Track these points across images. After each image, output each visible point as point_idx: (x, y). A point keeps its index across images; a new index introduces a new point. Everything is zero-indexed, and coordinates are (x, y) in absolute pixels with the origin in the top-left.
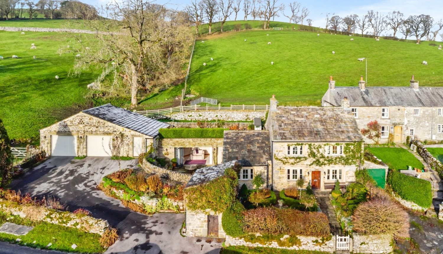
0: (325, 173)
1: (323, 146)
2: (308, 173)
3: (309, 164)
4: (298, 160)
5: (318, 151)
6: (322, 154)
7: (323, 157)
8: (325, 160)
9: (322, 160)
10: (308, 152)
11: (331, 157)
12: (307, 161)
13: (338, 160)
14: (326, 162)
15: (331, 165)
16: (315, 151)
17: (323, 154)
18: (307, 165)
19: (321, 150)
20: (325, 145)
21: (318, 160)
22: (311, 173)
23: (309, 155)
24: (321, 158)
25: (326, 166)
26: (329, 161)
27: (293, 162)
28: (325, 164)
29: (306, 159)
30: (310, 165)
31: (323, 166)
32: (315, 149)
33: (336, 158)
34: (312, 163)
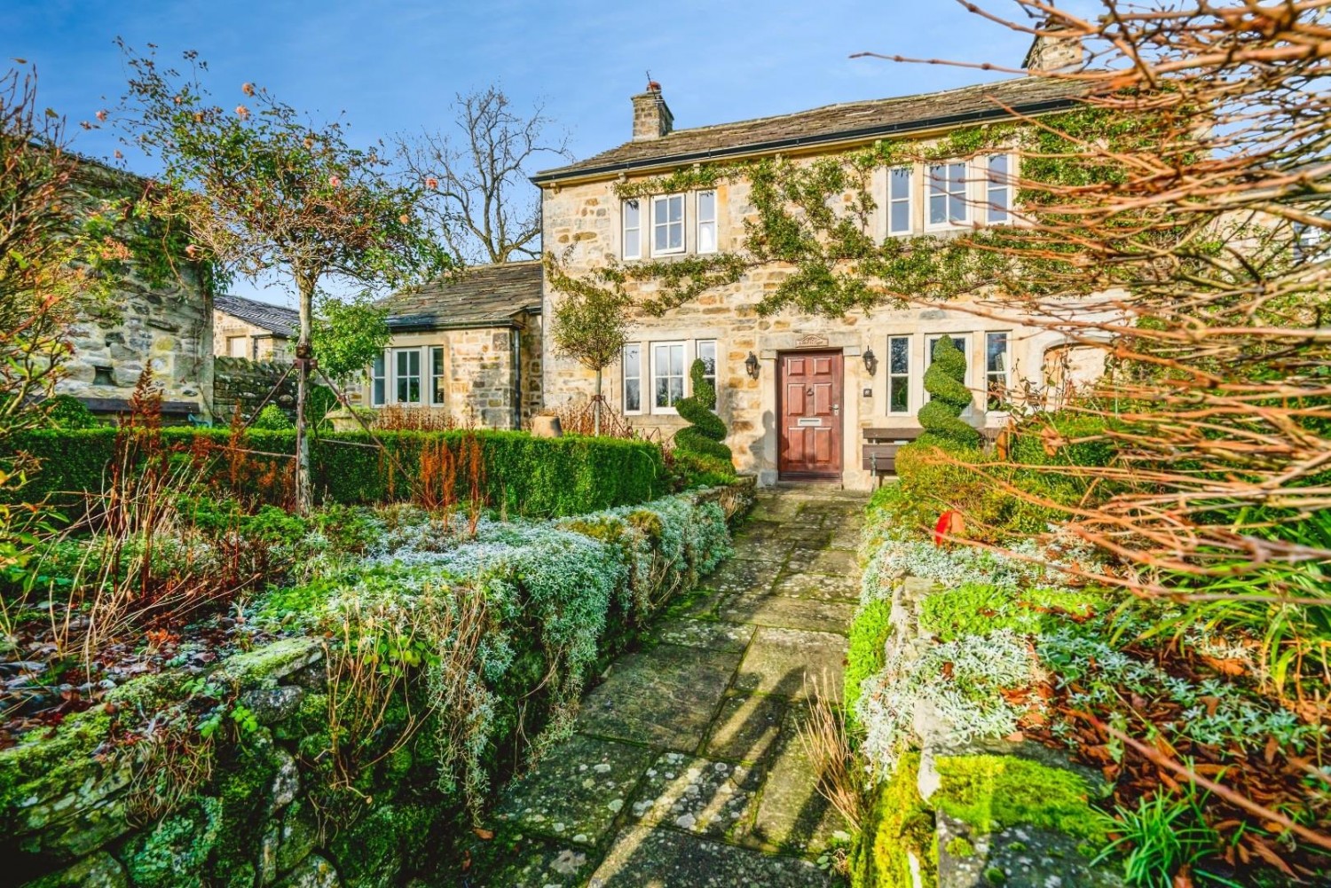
0: (869, 356)
1: (849, 171)
2: (753, 363)
3: (757, 299)
4: (686, 283)
5: (820, 214)
6: (844, 231)
7: (852, 245)
8: (868, 271)
9: (843, 270)
10: (748, 223)
11: (916, 241)
12: (743, 283)
13: (972, 259)
14: (875, 283)
15: (916, 307)
16: (794, 211)
17: (858, 224)
18: (742, 310)
19: (838, 204)
20: (868, 164)
21: (820, 277)
22: (768, 368)
23: (756, 244)
24: (840, 255)
25: (876, 309)
26: (900, 271)
27: (655, 298)
28: (870, 300)
29: (735, 269)
30: (762, 310)
31: (857, 311)
32: (795, 197)
33: (957, 250)
34: (773, 292)
